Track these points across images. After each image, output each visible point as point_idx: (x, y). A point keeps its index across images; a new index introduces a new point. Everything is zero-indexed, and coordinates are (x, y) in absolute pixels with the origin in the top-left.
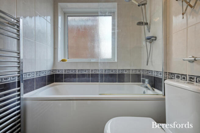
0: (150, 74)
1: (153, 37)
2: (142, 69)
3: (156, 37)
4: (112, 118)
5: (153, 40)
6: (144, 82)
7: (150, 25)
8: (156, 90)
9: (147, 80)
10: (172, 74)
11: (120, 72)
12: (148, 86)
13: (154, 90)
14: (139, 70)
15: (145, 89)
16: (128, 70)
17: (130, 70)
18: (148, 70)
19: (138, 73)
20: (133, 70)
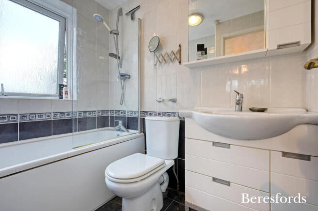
0: (122, 115)
1: (127, 75)
2: (110, 109)
3: (129, 76)
4: (107, 165)
5: (126, 78)
6: (117, 124)
7: (122, 60)
8: (131, 131)
9: (120, 122)
10: (145, 112)
11: (82, 116)
12: (123, 128)
13: (128, 131)
14: (107, 111)
15: (119, 133)
16: (93, 111)
17: (96, 111)
18: (119, 111)
19: (105, 114)
20: (99, 111)
